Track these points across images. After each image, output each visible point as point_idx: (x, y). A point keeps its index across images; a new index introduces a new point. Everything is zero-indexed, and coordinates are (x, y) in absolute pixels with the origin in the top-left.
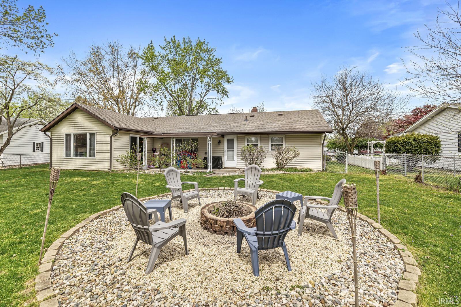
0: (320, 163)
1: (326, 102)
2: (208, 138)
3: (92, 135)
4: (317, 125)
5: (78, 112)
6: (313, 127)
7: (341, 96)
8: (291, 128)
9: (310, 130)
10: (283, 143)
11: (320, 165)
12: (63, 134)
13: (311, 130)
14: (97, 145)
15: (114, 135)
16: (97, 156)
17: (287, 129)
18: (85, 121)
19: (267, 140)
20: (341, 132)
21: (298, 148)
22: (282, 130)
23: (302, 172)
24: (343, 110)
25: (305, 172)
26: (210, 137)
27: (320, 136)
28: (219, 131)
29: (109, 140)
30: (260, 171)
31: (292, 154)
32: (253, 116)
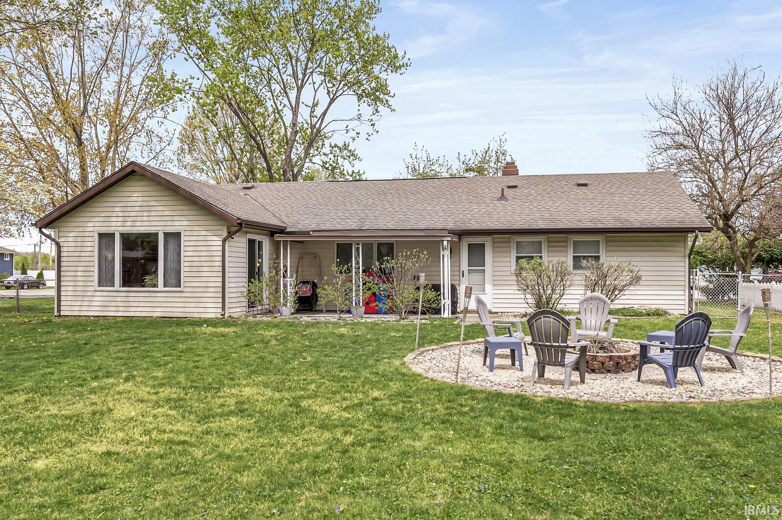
0: (683, 297)
1: (685, 147)
2: (445, 243)
3: (174, 237)
4: (675, 213)
5: (132, 183)
6: (669, 218)
7: (721, 132)
8: (618, 219)
9: (663, 226)
10: (601, 254)
11: (683, 302)
12: (91, 234)
13: (665, 225)
14: (186, 259)
15: (230, 235)
16: (187, 284)
17: (610, 223)
18: (152, 203)
19: (564, 247)
20: (721, 223)
21: (640, 264)
22: (600, 226)
23: (649, 315)
24: (727, 168)
25: (654, 315)
26: (448, 241)
27: (682, 239)
28: (451, 226)
29: (220, 248)
30: (607, 304)
31: (625, 278)
32: (515, 187)
